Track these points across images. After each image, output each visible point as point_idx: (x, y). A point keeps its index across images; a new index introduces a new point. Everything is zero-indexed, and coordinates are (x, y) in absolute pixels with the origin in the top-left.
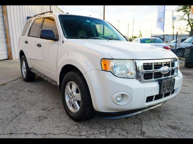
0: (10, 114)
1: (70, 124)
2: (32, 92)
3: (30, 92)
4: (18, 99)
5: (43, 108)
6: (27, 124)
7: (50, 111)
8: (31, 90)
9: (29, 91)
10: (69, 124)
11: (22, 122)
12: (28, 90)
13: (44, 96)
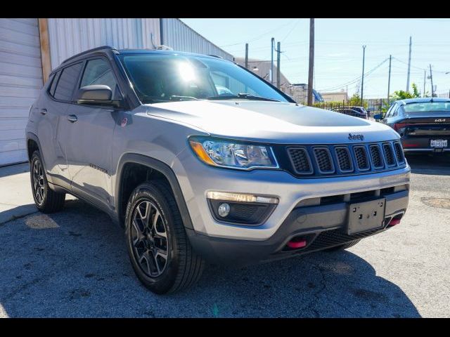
0: (13, 280)
1: (137, 310)
2: (77, 235)
3: (72, 237)
4: (42, 250)
5: (90, 272)
6: (41, 304)
7: (103, 279)
8: (78, 233)
9: (71, 234)
10: (134, 311)
11: (32, 299)
12: (70, 232)
13: (102, 246)
